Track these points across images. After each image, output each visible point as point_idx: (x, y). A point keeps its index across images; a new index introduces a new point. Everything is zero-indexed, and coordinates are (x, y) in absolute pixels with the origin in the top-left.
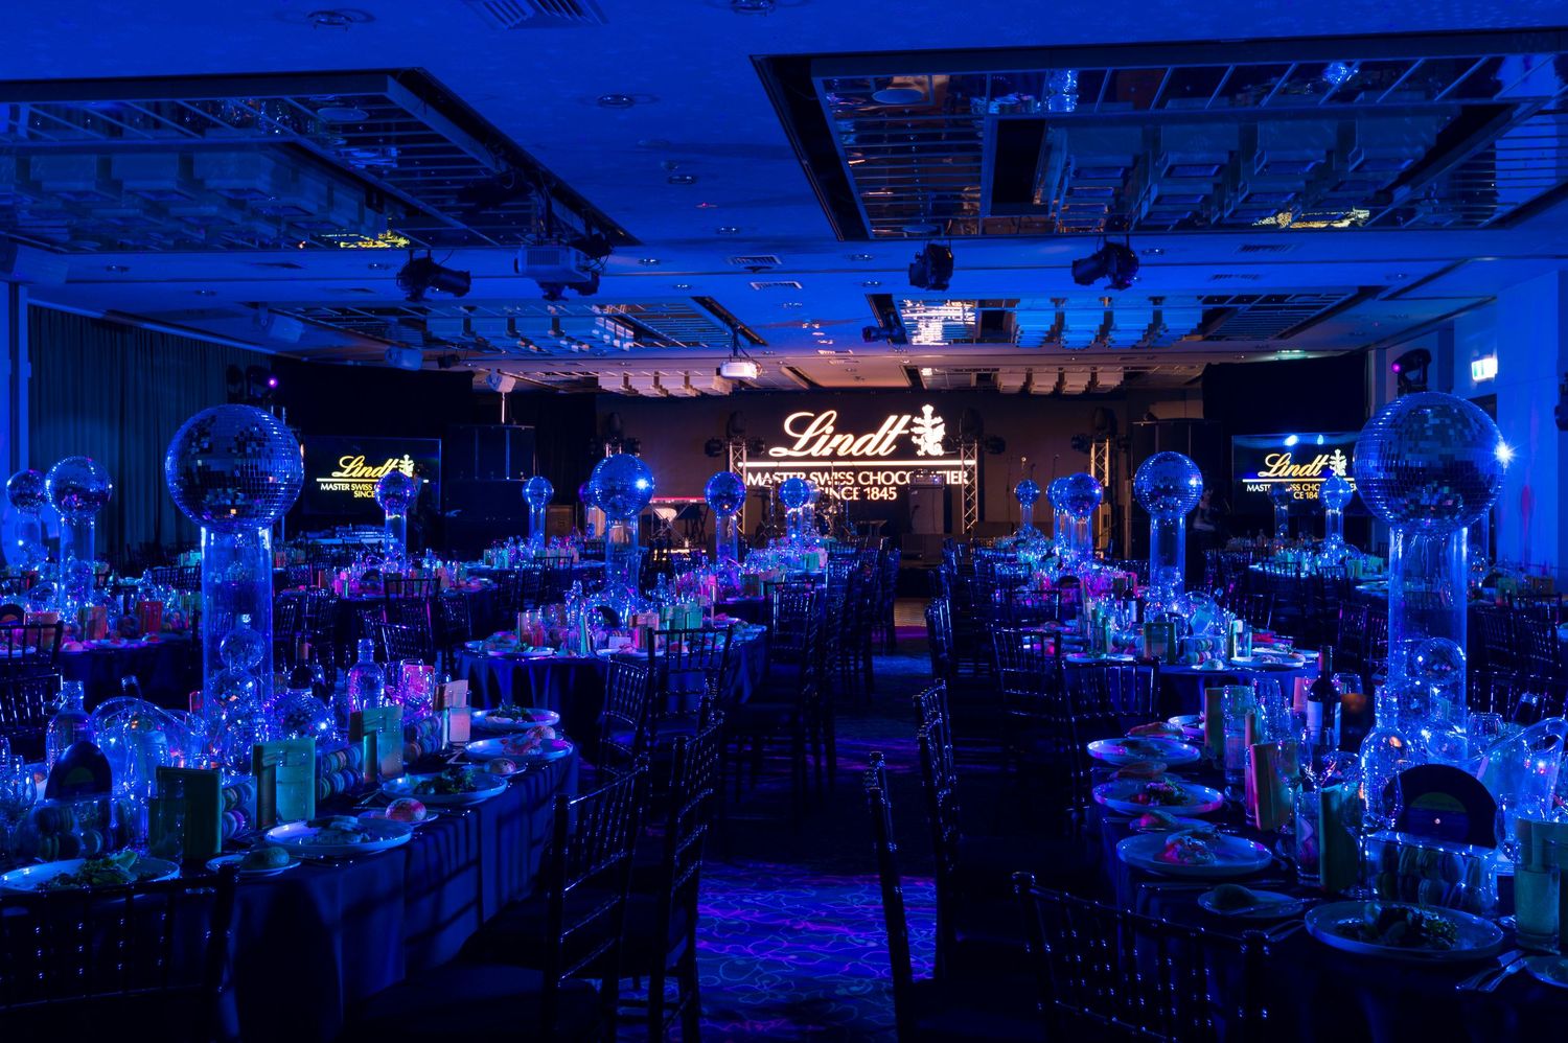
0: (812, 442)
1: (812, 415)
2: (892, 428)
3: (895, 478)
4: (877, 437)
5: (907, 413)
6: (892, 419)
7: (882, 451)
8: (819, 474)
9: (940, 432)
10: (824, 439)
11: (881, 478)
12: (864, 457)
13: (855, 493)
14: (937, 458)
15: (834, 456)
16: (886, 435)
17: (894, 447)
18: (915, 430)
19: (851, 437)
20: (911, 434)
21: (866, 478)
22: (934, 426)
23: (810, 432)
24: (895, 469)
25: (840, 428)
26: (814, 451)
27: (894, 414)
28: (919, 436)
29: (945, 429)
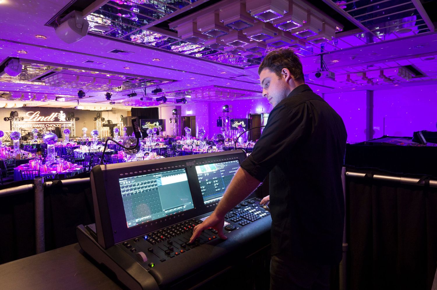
0: (34, 118)
1: (33, 112)
2: (53, 115)
3: (54, 125)
4: (50, 117)
5: (57, 112)
6: (53, 113)
7: (51, 120)
8: (36, 125)
9: (65, 116)
10: (37, 117)
11: (51, 125)
12: (47, 121)
13: (45, 129)
14: (64, 121)
15: (39, 121)
16: (52, 117)
17: (54, 119)
18: (58, 116)
19: (43, 117)
20: (58, 117)
21: (47, 126)
22: (63, 115)
23: (33, 116)
24: (54, 124)
25: (41, 115)
26: (35, 120)
27: (54, 112)
28: (60, 117)
29: (66, 116)
